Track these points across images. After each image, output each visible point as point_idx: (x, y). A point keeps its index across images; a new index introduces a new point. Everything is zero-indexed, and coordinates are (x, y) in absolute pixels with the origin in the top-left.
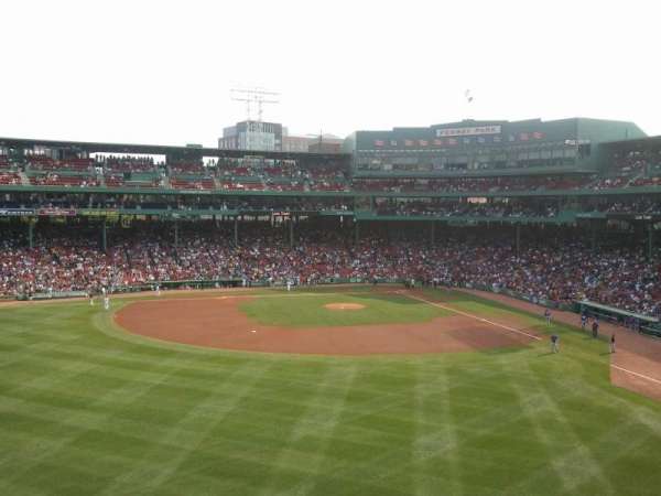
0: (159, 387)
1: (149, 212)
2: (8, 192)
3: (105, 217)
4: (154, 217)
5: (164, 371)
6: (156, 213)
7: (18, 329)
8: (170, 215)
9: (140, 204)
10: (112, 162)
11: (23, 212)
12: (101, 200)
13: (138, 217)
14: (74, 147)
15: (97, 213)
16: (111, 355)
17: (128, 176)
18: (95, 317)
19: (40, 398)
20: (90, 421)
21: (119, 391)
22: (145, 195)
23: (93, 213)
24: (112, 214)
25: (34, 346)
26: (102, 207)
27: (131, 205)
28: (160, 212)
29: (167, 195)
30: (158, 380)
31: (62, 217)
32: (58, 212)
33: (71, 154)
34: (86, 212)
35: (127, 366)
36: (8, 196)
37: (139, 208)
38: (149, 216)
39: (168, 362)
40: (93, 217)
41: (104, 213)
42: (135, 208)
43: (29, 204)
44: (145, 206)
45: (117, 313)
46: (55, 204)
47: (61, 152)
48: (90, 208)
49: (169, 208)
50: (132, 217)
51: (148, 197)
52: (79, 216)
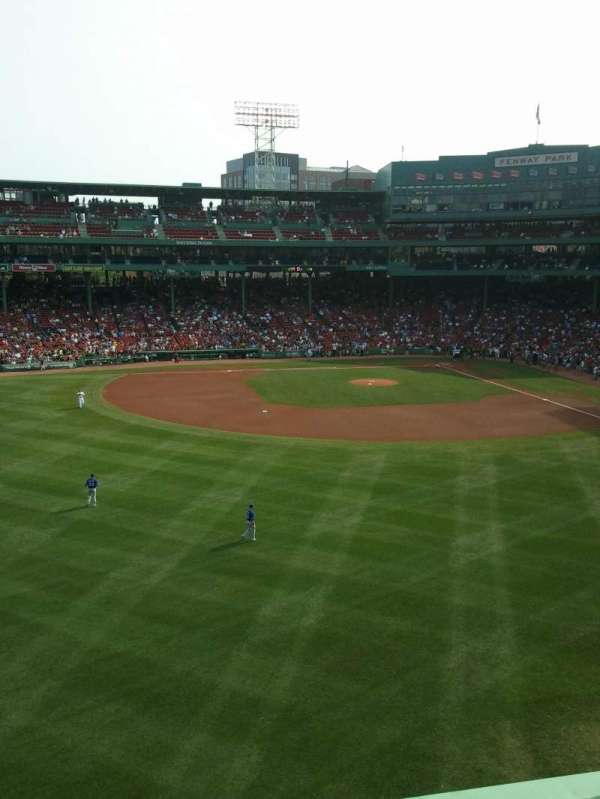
0: (156, 472)
1: (140, 267)
3: (89, 273)
4: (146, 274)
5: (161, 454)
6: (147, 268)
8: (164, 272)
9: (129, 258)
10: (94, 204)
12: (81, 254)
14: (50, 189)
15: (79, 269)
16: (102, 435)
17: (114, 224)
21: (110, 477)
22: (135, 247)
23: (75, 270)
24: (98, 270)
25: (14, 424)
26: (86, 262)
27: (118, 260)
28: (153, 267)
29: (161, 246)
30: (157, 465)
31: (39, 274)
32: (35, 268)
33: (48, 196)
34: (67, 268)
35: (120, 449)
37: (128, 263)
38: (140, 273)
39: (164, 445)
40: (75, 273)
41: (87, 269)
42: (124, 263)
44: (136, 260)
45: (107, 387)
46: (30, 258)
47: (35, 195)
48: (71, 263)
49: (164, 263)
50: (121, 274)
51: (138, 251)
52: (60, 272)
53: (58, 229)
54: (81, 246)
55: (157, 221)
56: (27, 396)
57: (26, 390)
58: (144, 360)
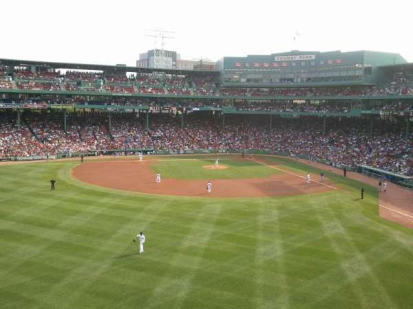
0: (99, 215)
2: (4, 93)
3: (65, 110)
4: (96, 110)
5: (102, 205)
6: (95, 107)
7: (11, 179)
8: (106, 109)
9: (87, 102)
10: (68, 74)
11: (14, 106)
12: (64, 98)
13: (86, 110)
14: (45, 65)
15: (60, 107)
16: (70, 195)
17: (79, 84)
18: (60, 172)
19: (27, 221)
20: (57, 235)
21: (74, 217)
22: (90, 96)
23: (58, 107)
24: (70, 108)
25: (21, 190)
26: (64, 103)
27: (82, 102)
28: (100, 107)
30: (99, 211)
31: (38, 109)
32: (36, 106)
33: (44, 69)
34: (54, 106)
35: (80, 202)
36: (4, 96)
37: (86, 104)
38: (93, 109)
39: (105, 200)
40: (58, 109)
41: (64, 107)
42: (83, 104)
43: (18, 101)
44: (90, 103)
45: (74, 169)
46: (34, 101)
47: (37, 68)
48: (56, 104)
49: (106, 105)
50: (82, 110)
51: (92, 98)
52: (49, 108)
53: (49, 86)
54: (61, 95)
55: (102, 83)
56: (30, 174)
57: (30, 171)
58: (94, 155)
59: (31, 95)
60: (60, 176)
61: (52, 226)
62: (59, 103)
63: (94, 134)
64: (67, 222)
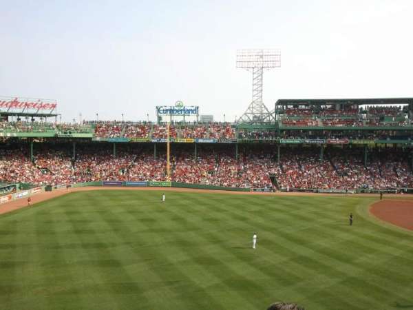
0: (396, 258)
1: (395, 141)
2: (310, 130)
3: (366, 145)
4: (399, 146)
5: (401, 247)
6: (399, 142)
7: (312, 209)
8: (410, 144)
9: (390, 136)
10: (371, 110)
11: (318, 141)
12: (365, 134)
13: (388, 145)
14: (349, 102)
15: (362, 142)
16: (368, 232)
17: (382, 119)
18: (358, 207)
19: (323, 251)
20: (353, 271)
21: (370, 256)
22: (393, 130)
23: (359, 142)
24: (371, 143)
25: (319, 220)
26: (366, 139)
27: (384, 137)
28: (402, 141)
29: (407, 130)
30: (398, 253)
31: (340, 144)
32: (338, 141)
33: (348, 106)
34: (355, 142)
35: (377, 241)
36: (310, 133)
37: (388, 139)
38: (395, 145)
39: (404, 242)
40: (359, 145)
41: (365, 142)
42: (386, 139)
43: (322, 137)
44: (393, 138)
45: (372, 206)
46: (336, 137)
47: (341, 105)
48: (357, 139)
49: (409, 139)
50: (384, 145)
51: (395, 132)
52: (351, 144)
53: (351, 122)
54: (363, 131)
55: (407, 117)
56: (330, 206)
57: (330, 203)
58: (394, 193)
59: (334, 131)
60: (358, 211)
61: (348, 261)
62: (360, 138)
63: (395, 170)
64: (363, 259)
